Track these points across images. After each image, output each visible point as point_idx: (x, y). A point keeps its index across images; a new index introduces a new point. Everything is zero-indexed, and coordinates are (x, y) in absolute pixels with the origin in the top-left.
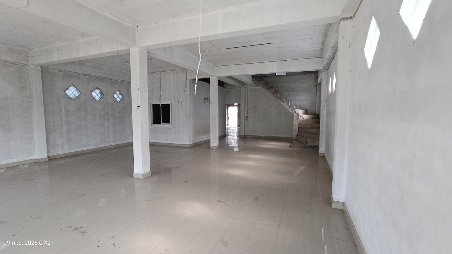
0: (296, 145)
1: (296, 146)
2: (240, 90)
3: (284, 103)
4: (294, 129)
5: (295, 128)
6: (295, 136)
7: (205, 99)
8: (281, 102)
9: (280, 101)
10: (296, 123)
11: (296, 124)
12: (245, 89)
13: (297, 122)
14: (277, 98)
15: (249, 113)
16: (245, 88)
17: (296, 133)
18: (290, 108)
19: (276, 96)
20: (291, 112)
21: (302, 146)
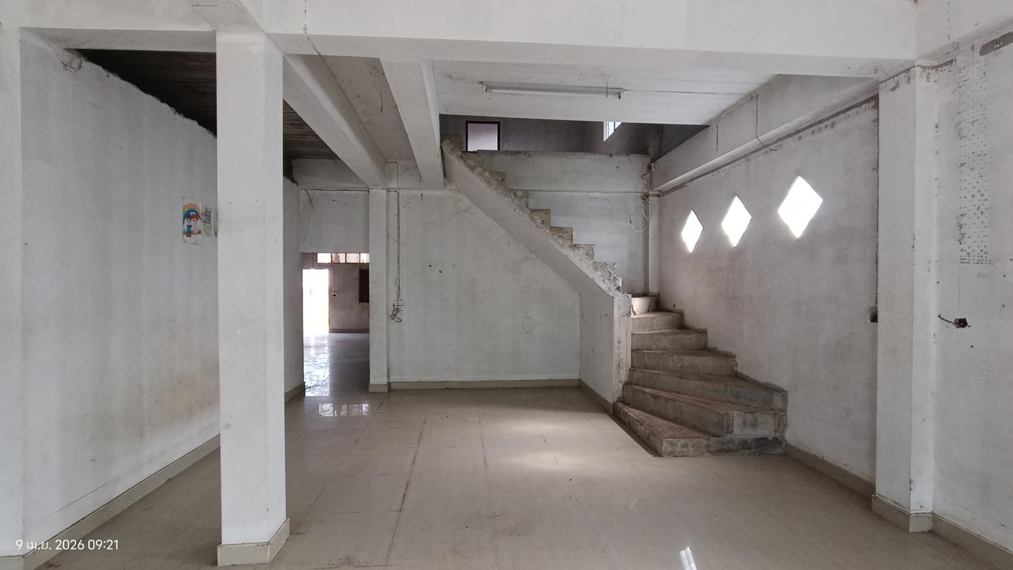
0: (682, 441)
1: (685, 446)
2: (367, 200)
3: (577, 251)
4: (615, 357)
5: (619, 354)
6: (621, 386)
7: (190, 215)
8: (562, 246)
9: (561, 241)
10: (623, 331)
11: (623, 338)
12: (387, 197)
13: (627, 329)
14: (548, 231)
15: (403, 292)
16: (388, 190)
17: (624, 375)
18: (599, 273)
19: (543, 223)
20: (604, 287)
21: (707, 446)
